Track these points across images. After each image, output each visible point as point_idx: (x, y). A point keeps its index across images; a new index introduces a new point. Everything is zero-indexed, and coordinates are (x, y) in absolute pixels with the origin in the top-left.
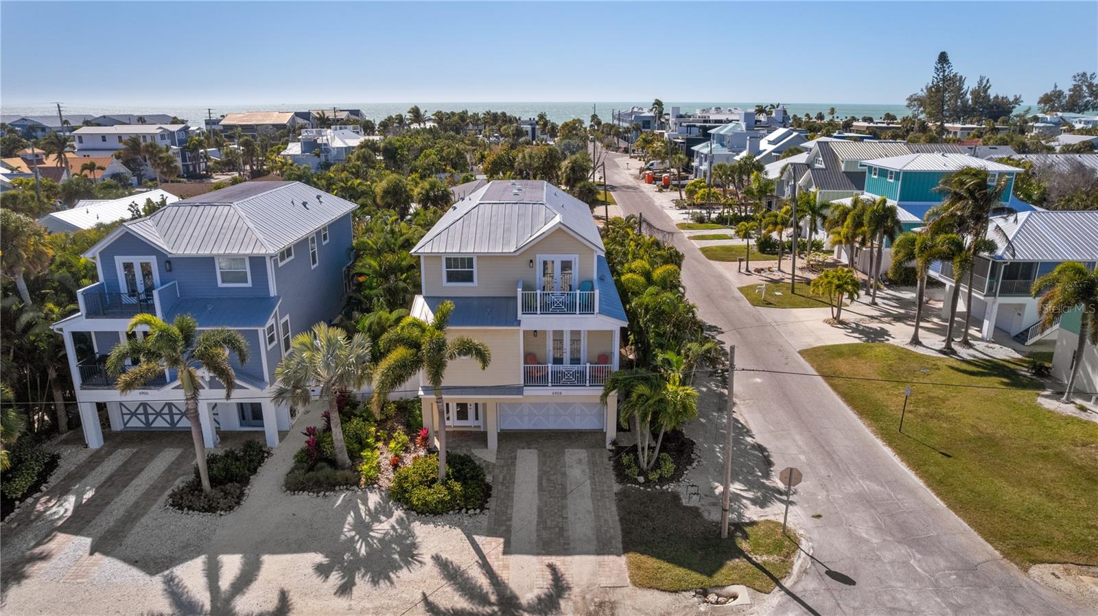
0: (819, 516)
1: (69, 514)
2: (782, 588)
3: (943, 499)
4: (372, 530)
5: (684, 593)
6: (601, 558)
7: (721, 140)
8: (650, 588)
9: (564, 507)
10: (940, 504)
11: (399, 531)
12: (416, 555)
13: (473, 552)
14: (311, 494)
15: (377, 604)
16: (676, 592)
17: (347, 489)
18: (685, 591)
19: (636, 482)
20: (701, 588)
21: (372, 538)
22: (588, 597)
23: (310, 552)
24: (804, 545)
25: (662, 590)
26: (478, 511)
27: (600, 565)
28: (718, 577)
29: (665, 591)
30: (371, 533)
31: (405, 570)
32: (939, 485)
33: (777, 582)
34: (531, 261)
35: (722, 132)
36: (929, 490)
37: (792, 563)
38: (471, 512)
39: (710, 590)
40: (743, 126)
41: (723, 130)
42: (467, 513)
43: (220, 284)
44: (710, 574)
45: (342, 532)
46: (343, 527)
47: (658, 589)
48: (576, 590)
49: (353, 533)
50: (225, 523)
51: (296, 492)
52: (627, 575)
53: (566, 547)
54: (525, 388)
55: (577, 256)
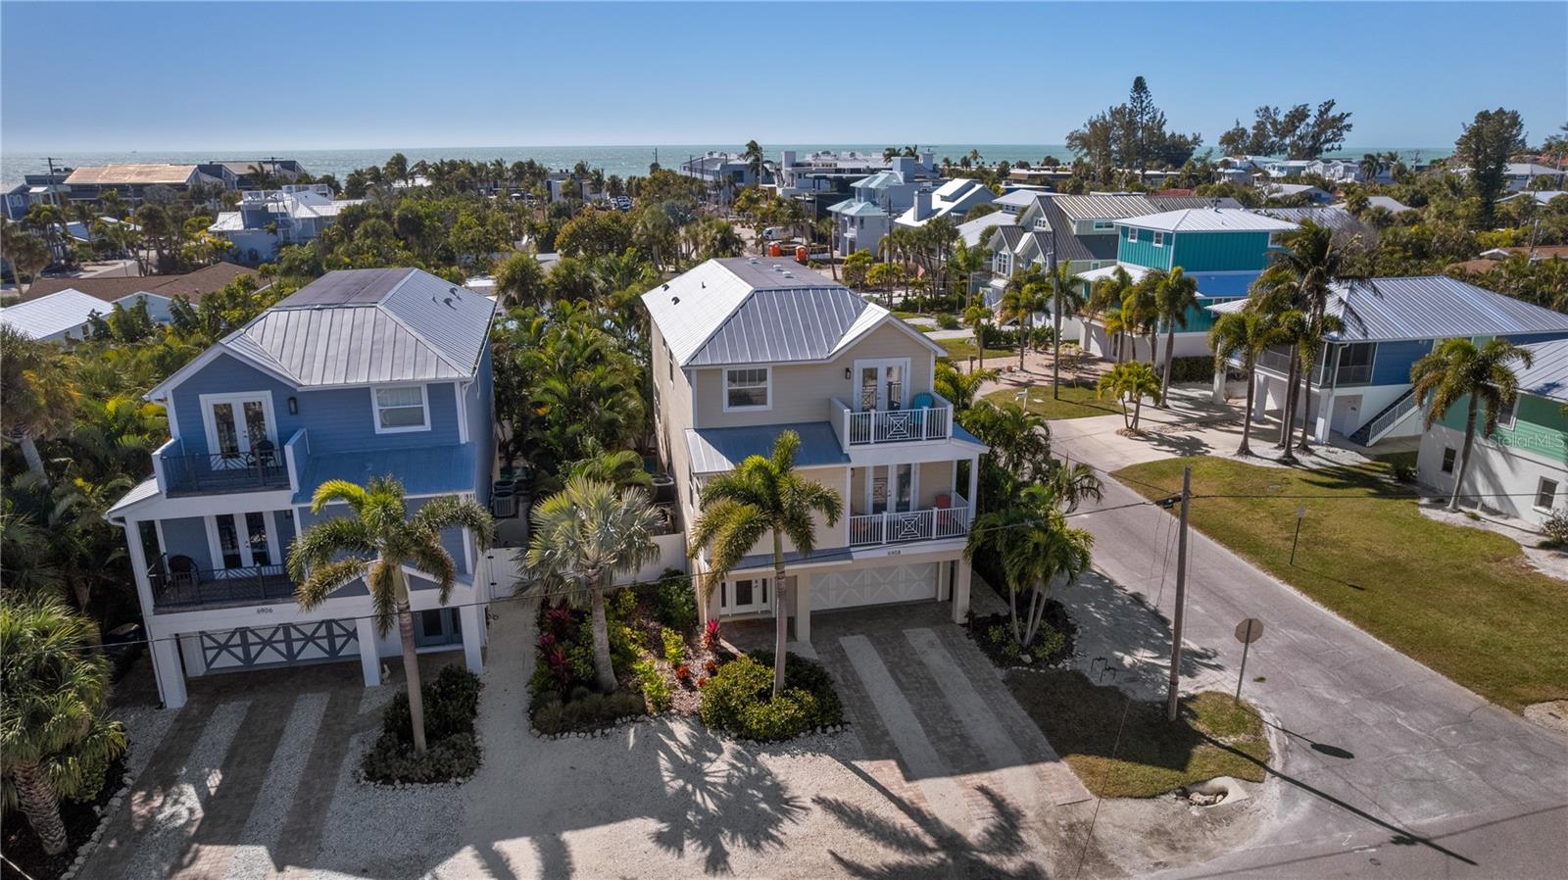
0: (1261, 679)
1: (199, 814)
2: (1274, 774)
3: (1386, 642)
4: (707, 774)
5: (1163, 797)
6: (1035, 768)
7: (871, 195)
8: (1120, 797)
9: (947, 708)
10: (1387, 648)
11: (745, 769)
12: (791, 798)
13: (866, 785)
14: (582, 734)
16: (1153, 797)
17: (634, 721)
18: (1163, 794)
19: (1020, 662)
20: (1180, 788)
21: (714, 784)
22: (1049, 820)
23: (632, 817)
24: (1266, 717)
25: (1136, 798)
26: (839, 727)
27: (1040, 777)
28: (1194, 770)
29: (1139, 798)
30: (707, 779)
31: (787, 822)
32: (1371, 622)
33: (1263, 765)
34: (847, 370)
35: (872, 186)
36: (1363, 632)
37: (1267, 742)
38: (830, 730)
39: (1190, 789)
40: (900, 177)
41: (876, 182)
42: (824, 732)
43: (379, 430)
44: (1182, 767)
45: (664, 784)
46: (661, 777)
47: (1131, 797)
48: (1030, 815)
49: (681, 782)
50: (470, 796)
51: (558, 735)
52: (1081, 784)
53: (982, 759)
54: (852, 549)
55: (909, 360)
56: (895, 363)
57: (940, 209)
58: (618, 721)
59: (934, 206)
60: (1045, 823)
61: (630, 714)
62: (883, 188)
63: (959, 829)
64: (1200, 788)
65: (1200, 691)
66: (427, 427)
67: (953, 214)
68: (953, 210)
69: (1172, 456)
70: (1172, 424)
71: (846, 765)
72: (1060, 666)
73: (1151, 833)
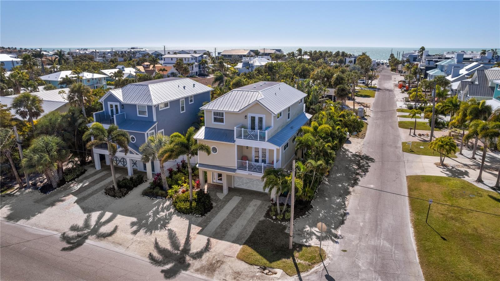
0: (345, 251)
1: (77, 189)
2: (299, 275)
3: (420, 259)
5: (255, 266)
6: (233, 244)
7: (442, 68)
8: (242, 260)
9: (234, 222)
10: (418, 260)
11: (167, 217)
12: (167, 226)
13: (187, 230)
14: (149, 197)
15: (142, 240)
16: (252, 265)
17: (161, 198)
18: (256, 265)
19: (271, 218)
20: (264, 266)
21: (157, 217)
22: (216, 257)
23: (134, 217)
24: (326, 262)
25: (246, 263)
26: (200, 216)
27: (230, 247)
28: (274, 264)
29: (247, 263)
30: (158, 215)
31: (159, 231)
32: (423, 251)
33: (299, 273)
34: (246, 116)
36: (416, 253)
37: (313, 267)
38: (197, 215)
39: (267, 268)
44: (271, 262)
45: (148, 213)
46: (150, 211)
48: (213, 254)
49: (152, 214)
50: (115, 202)
52: (238, 253)
54: (237, 170)
55: (265, 115)
56: (261, 116)
57: (462, 74)
58: (158, 197)
59: (460, 73)
61: (162, 196)
62: (447, 65)
63: (192, 249)
64: (270, 269)
65: (316, 245)
66: (148, 116)
67: (466, 76)
68: (466, 75)
69: (445, 175)
70: (466, 165)
71: (189, 224)
72: (282, 223)
73: (235, 272)
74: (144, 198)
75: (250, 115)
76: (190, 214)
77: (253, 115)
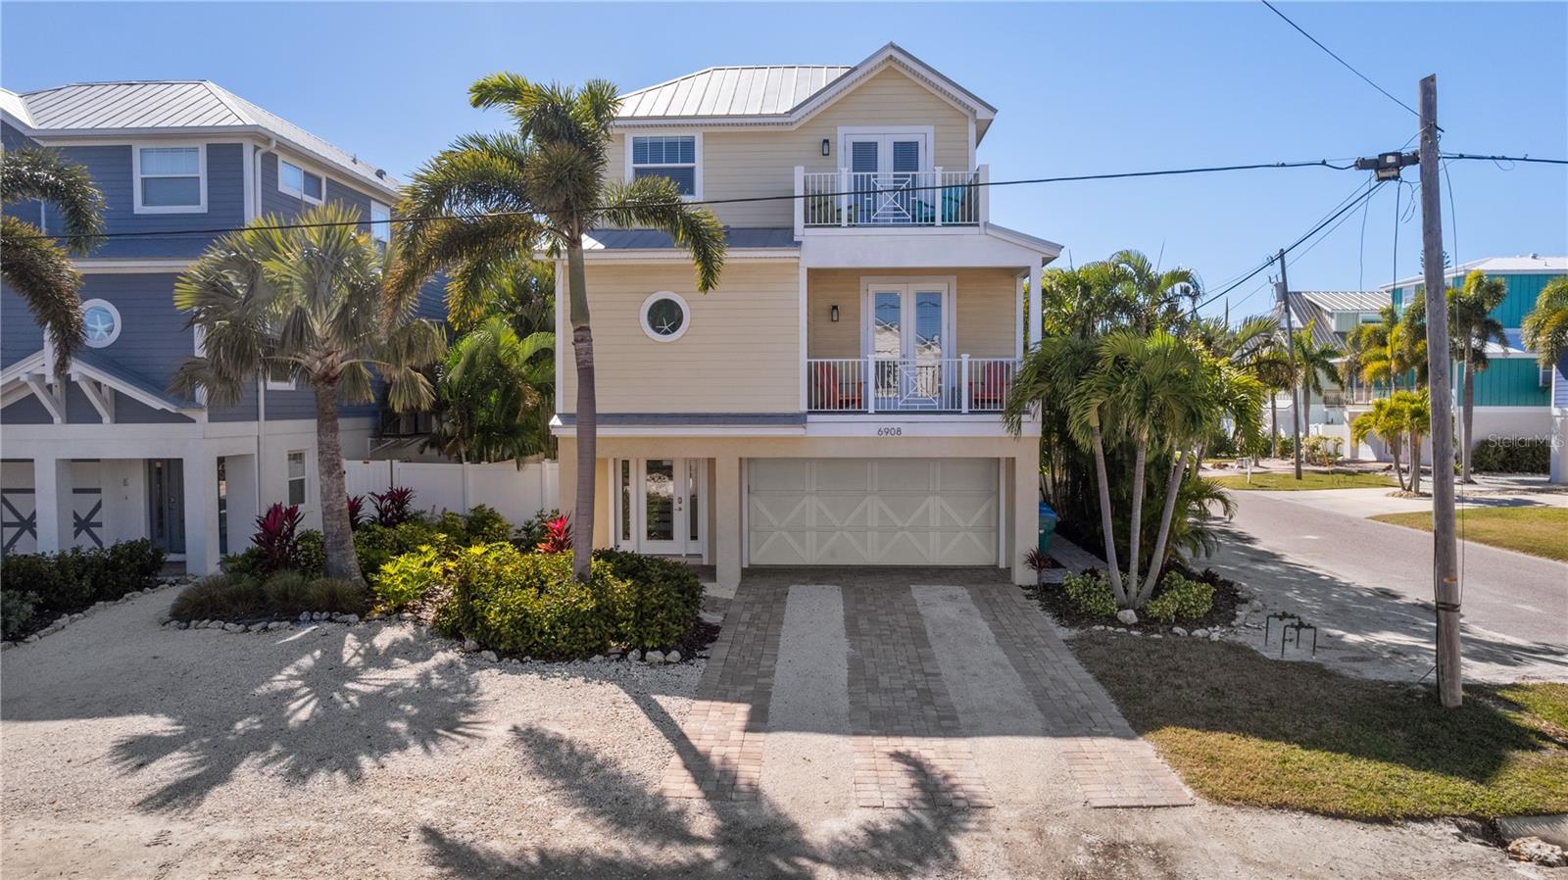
5: (1419, 826)
9: (924, 658)
12: (466, 724)
17: (330, 619)
18: (1417, 819)
20: (1473, 817)
27: (1072, 758)
34: (825, 142)
38: (655, 656)
39: (1511, 827)
42: (643, 659)
44: (1477, 774)
48: (1006, 813)
51: (193, 622)
52: (1175, 777)
54: (810, 418)
55: (930, 130)
56: (906, 133)
58: (305, 615)
60: (1040, 834)
61: (331, 610)
63: (799, 817)
64: (1545, 829)
65: (1535, 681)
66: (202, 208)
71: (637, 699)
72: (1198, 633)
74: (190, 633)
75: (845, 138)
76: (597, 658)
77: (864, 134)
